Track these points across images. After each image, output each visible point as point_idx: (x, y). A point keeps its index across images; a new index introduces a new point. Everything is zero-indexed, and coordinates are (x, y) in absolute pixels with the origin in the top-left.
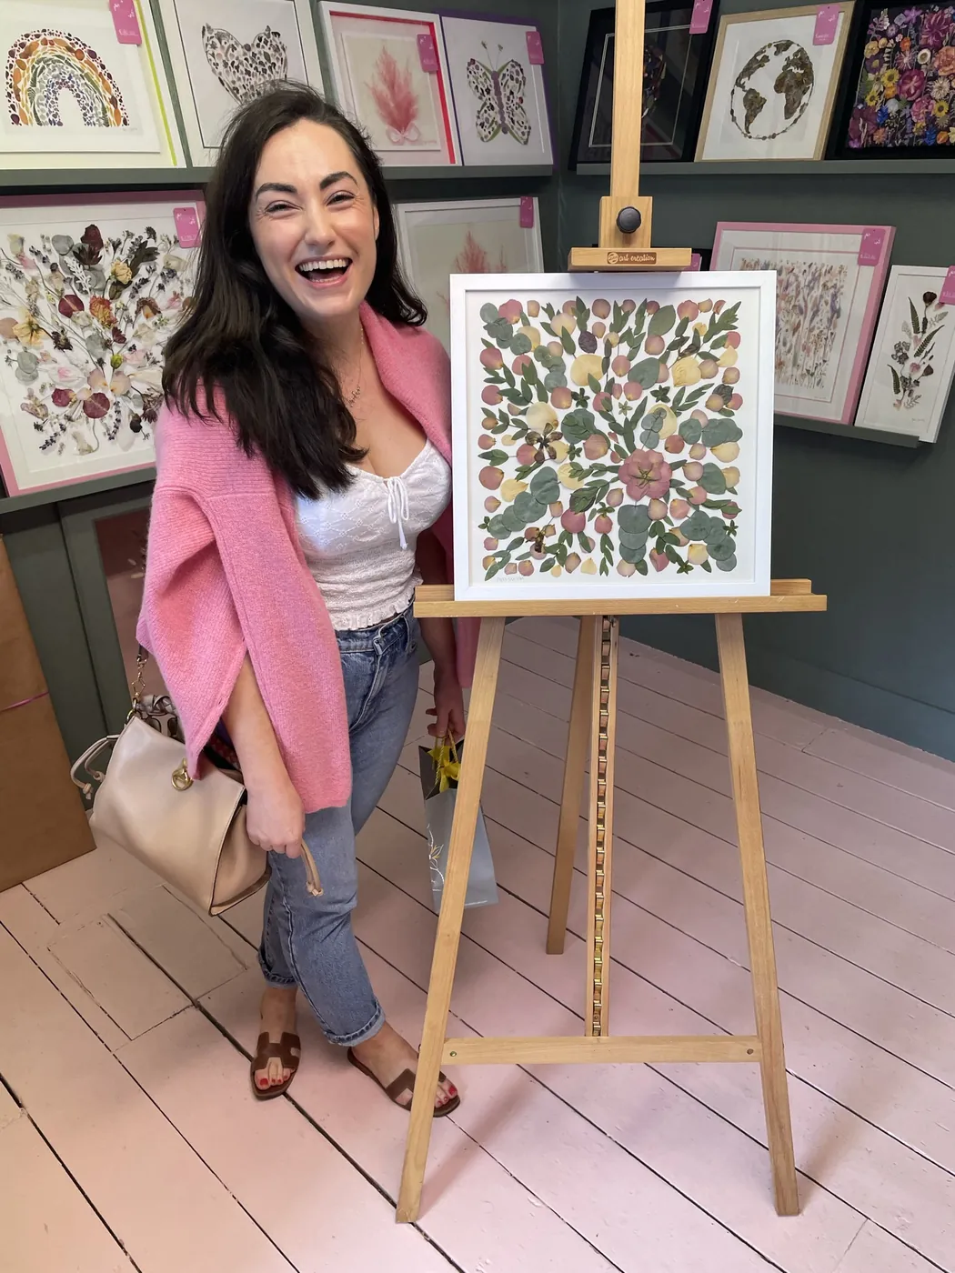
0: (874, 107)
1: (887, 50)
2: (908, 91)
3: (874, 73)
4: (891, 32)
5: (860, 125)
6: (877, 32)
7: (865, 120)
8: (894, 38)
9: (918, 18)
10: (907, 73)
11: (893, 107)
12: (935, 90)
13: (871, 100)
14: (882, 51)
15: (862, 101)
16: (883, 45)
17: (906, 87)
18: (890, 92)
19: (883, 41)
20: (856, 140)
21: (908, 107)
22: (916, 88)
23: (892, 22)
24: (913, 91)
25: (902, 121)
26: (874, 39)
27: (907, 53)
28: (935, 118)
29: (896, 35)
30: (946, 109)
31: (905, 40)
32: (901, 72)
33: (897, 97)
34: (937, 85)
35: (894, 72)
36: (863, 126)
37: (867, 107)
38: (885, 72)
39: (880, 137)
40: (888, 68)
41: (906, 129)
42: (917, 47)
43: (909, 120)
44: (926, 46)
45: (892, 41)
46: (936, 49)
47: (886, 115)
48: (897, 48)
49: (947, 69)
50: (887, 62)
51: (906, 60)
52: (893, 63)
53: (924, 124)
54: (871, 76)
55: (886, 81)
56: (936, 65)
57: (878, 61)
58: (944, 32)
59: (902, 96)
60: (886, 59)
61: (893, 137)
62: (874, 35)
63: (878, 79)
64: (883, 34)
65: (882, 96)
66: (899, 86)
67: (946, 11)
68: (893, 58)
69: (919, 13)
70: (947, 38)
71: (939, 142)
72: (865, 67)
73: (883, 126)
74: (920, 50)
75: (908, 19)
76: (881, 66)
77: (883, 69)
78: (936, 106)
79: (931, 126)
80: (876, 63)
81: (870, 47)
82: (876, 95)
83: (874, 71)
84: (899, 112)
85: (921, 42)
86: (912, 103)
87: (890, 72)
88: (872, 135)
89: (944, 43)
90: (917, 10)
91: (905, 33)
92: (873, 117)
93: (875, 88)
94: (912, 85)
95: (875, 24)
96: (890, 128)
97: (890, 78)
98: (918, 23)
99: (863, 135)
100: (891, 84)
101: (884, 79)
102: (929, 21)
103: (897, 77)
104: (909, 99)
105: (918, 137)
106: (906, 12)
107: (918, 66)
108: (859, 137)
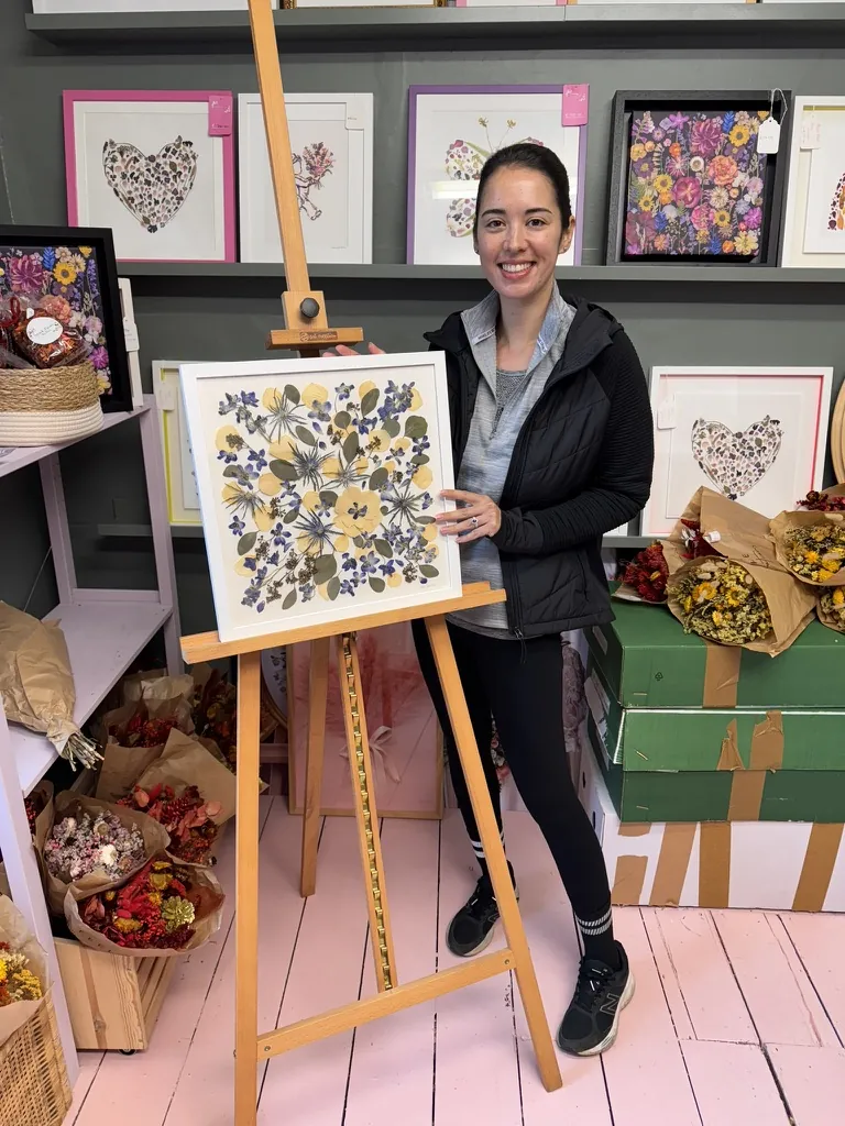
0: (650, 213)
1: (656, 155)
2: (685, 198)
3: (645, 177)
4: (658, 135)
5: (638, 230)
6: (641, 135)
7: (642, 225)
8: (662, 141)
9: (685, 124)
10: (681, 180)
11: (671, 213)
12: (713, 199)
13: (646, 203)
14: (650, 155)
15: (636, 206)
16: (651, 148)
17: (683, 194)
18: (666, 197)
19: (650, 144)
20: (636, 246)
21: (687, 214)
22: (693, 196)
23: (657, 125)
24: (690, 199)
25: (683, 228)
26: (639, 141)
27: (679, 159)
28: (717, 227)
29: (664, 139)
30: (728, 218)
31: (674, 145)
32: (675, 178)
33: (674, 203)
34: (715, 193)
35: (666, 177)
36: (641, 231)
37: (642, 213)
38: (655, 176)
39: (661, 244)
40: (659, 173)
41: (688, 237)
42: (688, 154)
43: (691, 227)
44: (698, 154)
45: (659, 145)
46: (709, 157)
47: (663, 220)
48: (667, 153)
49: (722, 178)
50: (658, 167)
51: (678, 166)
52: (664, 167)
53: (708, 233)
54: (641, 180)
55: (659, 186)
56: (711, 173)
57: (647, 165)
58: (715, 141)
59: (678, 203)
60: (656, 164)
61: (676, 244)
62: (638, 137)
63: (650, 184)
64: (650, 137)
65: (657, 203)
66: (675, 191)
67: (714, 120)
68: (664, 161)
69: (686, 119)
70: (719, 148)
71: (726, 251)
72: (633, 169)
73: (663, 232)
74: (692, 156)
75: (674, 124)
76: (651, 170)
77: (654, 174)
78: (717, 215)
79: (714, 235)
80: (645, 167)
81: (636, 149)
82: (650, 200)
83: (644, 175)
84: (678, 219)
85: (692, 149)
86: (690, 210)
87: (661, 177)
88: (653, 242)
89: (717, 153)
90: (683, 116)
91: (673, 138)
92: (651, 222)
93: (648, 192)
94: (688, 191)
95: (638, 126)
96: (671, 235)
97: (663, 184)
98: (686, 128)
99: (642, 241)
100: (665, 190)
101: (657, 184)
102: (698, 128)
103: (670, 183)
104: (687, 206)
105: (703, 245)
106: (672, 116)
107: (692, 174)
108: (639, 243)
